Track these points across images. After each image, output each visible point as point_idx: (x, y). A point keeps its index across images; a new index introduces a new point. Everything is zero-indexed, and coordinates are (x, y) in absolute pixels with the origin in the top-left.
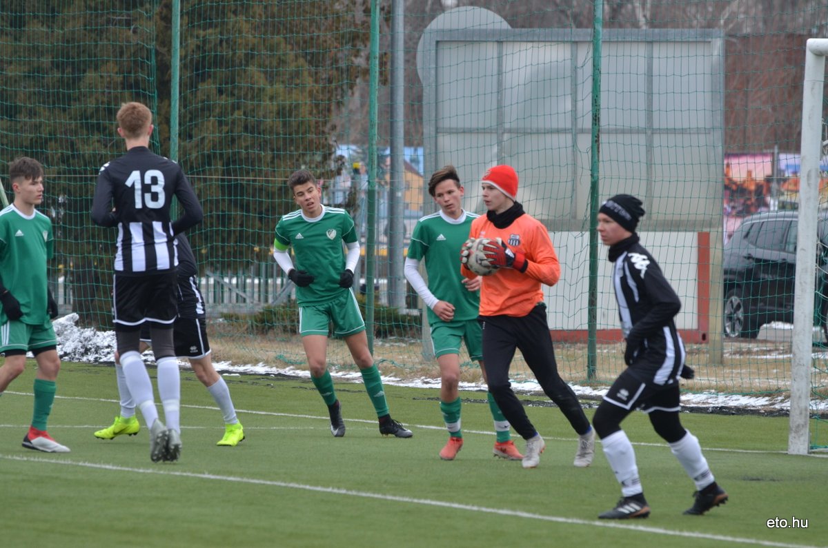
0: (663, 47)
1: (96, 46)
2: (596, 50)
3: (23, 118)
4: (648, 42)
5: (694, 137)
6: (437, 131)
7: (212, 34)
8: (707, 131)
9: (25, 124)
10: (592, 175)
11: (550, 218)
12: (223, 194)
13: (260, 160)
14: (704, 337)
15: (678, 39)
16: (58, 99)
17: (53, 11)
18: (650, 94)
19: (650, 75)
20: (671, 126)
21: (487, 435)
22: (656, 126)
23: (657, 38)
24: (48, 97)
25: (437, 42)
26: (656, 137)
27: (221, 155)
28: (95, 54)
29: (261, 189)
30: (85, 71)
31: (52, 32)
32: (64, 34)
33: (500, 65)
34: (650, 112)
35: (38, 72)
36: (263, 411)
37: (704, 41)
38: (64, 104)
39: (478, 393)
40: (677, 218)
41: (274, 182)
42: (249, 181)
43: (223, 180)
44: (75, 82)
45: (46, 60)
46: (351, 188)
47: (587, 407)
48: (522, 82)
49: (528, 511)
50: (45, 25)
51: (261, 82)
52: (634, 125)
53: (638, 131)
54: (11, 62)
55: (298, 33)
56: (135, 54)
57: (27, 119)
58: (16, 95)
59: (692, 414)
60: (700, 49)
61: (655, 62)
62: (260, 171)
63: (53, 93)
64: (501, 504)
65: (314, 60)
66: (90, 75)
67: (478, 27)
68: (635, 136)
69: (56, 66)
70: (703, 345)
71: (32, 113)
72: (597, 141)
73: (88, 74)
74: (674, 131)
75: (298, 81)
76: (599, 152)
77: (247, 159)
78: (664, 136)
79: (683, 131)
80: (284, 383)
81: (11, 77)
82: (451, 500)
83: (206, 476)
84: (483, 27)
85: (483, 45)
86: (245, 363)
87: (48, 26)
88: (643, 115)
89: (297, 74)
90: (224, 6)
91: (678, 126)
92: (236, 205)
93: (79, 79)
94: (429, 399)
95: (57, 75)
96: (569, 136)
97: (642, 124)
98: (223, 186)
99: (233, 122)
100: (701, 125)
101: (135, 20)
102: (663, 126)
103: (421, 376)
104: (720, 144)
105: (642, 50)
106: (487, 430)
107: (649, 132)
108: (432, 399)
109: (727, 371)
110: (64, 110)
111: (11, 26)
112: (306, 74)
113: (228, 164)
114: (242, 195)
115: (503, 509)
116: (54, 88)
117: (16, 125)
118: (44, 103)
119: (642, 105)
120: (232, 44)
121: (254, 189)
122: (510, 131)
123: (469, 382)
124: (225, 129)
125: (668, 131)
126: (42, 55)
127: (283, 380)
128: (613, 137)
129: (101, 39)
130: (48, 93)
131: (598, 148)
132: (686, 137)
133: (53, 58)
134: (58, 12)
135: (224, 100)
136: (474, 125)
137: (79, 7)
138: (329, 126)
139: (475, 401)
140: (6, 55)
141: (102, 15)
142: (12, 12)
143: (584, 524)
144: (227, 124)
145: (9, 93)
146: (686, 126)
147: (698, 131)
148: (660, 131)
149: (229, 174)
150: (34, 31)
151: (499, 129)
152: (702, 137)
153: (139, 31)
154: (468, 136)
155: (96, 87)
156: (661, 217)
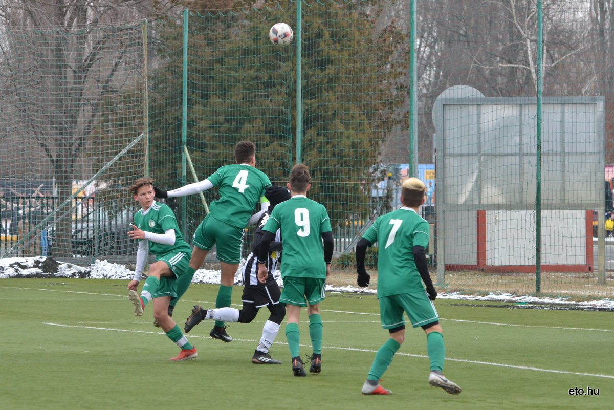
0: (570, 106)
1: (249, 110)
2: (539, 109)
3: (209, 150)
4: (561, 104)
5: (588, 157)
6: (444, 155)
7: (314, 103)
8: (595, 154)
9: (210, 153)
10: (537, 179)
11: (507, 203)
12: (322, 192)
13: (342, 172)
14: (590, 269)
15: (579, 102)
16: (229, 139)
17: (225, 90)
18: (563, 132)
19: (563, 121)
20: (574, 151)
21: (492, 324)
22: (566, 150)
23: (567, 102)
24: (223, 138)
25: (444, 105)
26: (566, 157)
27: (320, 170)
28: (249, 114)
29: (343, 188)
30: (243, 124)
31: (225, 102)
32: (231, 103)
33: (479, 118)
34: (563, 142)
35: (216, 124)
36: (363, 312)
37: (593, 103)
38: (232, 142)
39: (476, 301)
40: (579, 202)
41: (350, 184)
42: (335, 184)
43: (321, 184)
44: (237, 130)
45: (222, 118)
46: (387, 187)
47: (541, 308)
48: (490, 129)
49: (536, 367)
50: (220, 98)
51: (341, 128)
52: (554, 150)
53: (557, 154)
54: (201, 119)
55: (361, 101)
56: (272, 114)
57: (212, 151)
58: (205, 137)
59: (600, 312)
60: (592, 108)
61: (566, 114)
62: (342, 178)
63: (226, 136)
64: (520, 362)
65: (369, 116)
66: (247, 126)
67: (471, 97)
68: (554, 157)
69: (226, 120)
70: (590, 273)
71: (213, 147)
72: (540, 160)
73: (245, 126)
74: (576, 154)
75: (362, 128)
76: (541, 166)
77: (335, 171)
78: (571, 157)
79: (581, 154)
80: (366, 296)
81: (202, 128)
82: (491, 361)
83: (350, 349)
84: (475, 97)
85: (470, 107)
86: (340, 286)
87: (222, 99)
88: (559, 145)
89: (361, 124)
90: (321, 87)
91: (579, 151)
92: (329, 197)
93: (241, 128)
94: (451, 305)
95: (227, 126)
96: (518, 157)
97: (559, 150)
98: (322, 187)
99: (327, 151)
100: (592, 151)
101: (271, 94)
102: (570, 151)
103: (441, 292)
104: (603, 161)
105: (559, 108)
106: (492, 322)
107: (563, 155)
108: (453, 305)
109: (608, 287)
110: (232, 145)
111: (202, 99)
112: (366, 124)
113: (324, 175)
114: (332, 192)
115: (522, 366)
116: (226, 133)
117: (204, 154)
118: (220, 142)
119: (559, 139)
120: (326, 108)
121: (339, 189)
122: (484, 155)
123: (468, 295)
124: (323, 155)
125: (573, 154)
126: (219, 115)
127: (364, 295)
128: (550, 158)
129: (252, 106)
130: (223, 135)
131: (541, 163)
132: (583, 157)
133: (225, 116)
134: (228, 91)
135: (322, 139)
136: (470, 152)
137: (240, 88)
138: (377, 152)
139: (477, 306)
140: (199, 115)
141: (252, 93)
142: (202, 91)
143: (570, 374)
144: (324, 152)
145: (200, 136)
146: (583, 151)
147: (590, 153)
148: (569, 154)
149: (325, 180)
150: (214, 102)
151: (479, 154)
152: (593, 157)
153: (273, 101)
154: (467, 158)
155: (250, 132)
156: (571, 202)
